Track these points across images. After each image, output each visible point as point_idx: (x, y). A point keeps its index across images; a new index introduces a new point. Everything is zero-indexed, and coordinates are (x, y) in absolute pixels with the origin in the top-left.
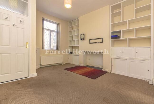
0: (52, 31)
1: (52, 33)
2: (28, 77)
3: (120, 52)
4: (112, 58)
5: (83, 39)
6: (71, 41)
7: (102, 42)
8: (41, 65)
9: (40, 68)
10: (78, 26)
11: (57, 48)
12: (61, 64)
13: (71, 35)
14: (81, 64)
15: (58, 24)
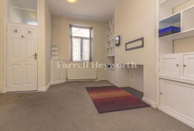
0: (83, 39)
1: (84, 40)
2: (37, 91)
3: (177, 65)
4: (160, 78)
5: (118, 45)
6: (108, 49)
7: (142, 46)
8: (67, 79)
9: (67, 82)
10: (113, 26)
11: (90, 60)
12: (93, 80)
13: (109, 40)
14: (117, 83)
15: (91, 29)
